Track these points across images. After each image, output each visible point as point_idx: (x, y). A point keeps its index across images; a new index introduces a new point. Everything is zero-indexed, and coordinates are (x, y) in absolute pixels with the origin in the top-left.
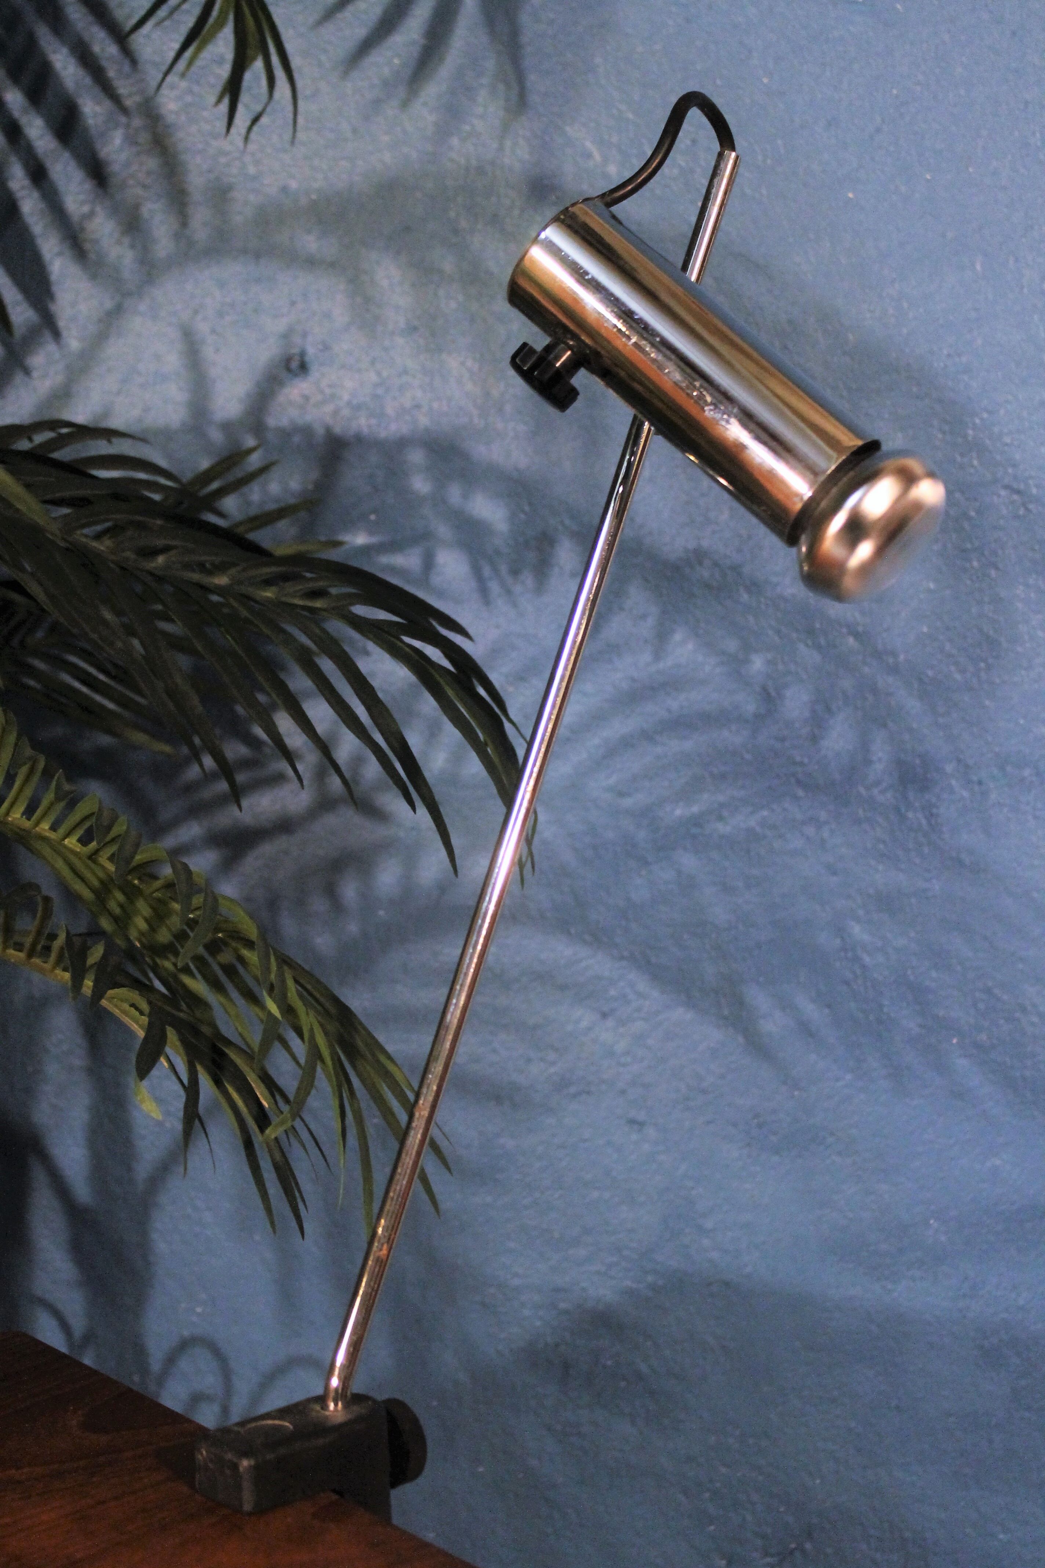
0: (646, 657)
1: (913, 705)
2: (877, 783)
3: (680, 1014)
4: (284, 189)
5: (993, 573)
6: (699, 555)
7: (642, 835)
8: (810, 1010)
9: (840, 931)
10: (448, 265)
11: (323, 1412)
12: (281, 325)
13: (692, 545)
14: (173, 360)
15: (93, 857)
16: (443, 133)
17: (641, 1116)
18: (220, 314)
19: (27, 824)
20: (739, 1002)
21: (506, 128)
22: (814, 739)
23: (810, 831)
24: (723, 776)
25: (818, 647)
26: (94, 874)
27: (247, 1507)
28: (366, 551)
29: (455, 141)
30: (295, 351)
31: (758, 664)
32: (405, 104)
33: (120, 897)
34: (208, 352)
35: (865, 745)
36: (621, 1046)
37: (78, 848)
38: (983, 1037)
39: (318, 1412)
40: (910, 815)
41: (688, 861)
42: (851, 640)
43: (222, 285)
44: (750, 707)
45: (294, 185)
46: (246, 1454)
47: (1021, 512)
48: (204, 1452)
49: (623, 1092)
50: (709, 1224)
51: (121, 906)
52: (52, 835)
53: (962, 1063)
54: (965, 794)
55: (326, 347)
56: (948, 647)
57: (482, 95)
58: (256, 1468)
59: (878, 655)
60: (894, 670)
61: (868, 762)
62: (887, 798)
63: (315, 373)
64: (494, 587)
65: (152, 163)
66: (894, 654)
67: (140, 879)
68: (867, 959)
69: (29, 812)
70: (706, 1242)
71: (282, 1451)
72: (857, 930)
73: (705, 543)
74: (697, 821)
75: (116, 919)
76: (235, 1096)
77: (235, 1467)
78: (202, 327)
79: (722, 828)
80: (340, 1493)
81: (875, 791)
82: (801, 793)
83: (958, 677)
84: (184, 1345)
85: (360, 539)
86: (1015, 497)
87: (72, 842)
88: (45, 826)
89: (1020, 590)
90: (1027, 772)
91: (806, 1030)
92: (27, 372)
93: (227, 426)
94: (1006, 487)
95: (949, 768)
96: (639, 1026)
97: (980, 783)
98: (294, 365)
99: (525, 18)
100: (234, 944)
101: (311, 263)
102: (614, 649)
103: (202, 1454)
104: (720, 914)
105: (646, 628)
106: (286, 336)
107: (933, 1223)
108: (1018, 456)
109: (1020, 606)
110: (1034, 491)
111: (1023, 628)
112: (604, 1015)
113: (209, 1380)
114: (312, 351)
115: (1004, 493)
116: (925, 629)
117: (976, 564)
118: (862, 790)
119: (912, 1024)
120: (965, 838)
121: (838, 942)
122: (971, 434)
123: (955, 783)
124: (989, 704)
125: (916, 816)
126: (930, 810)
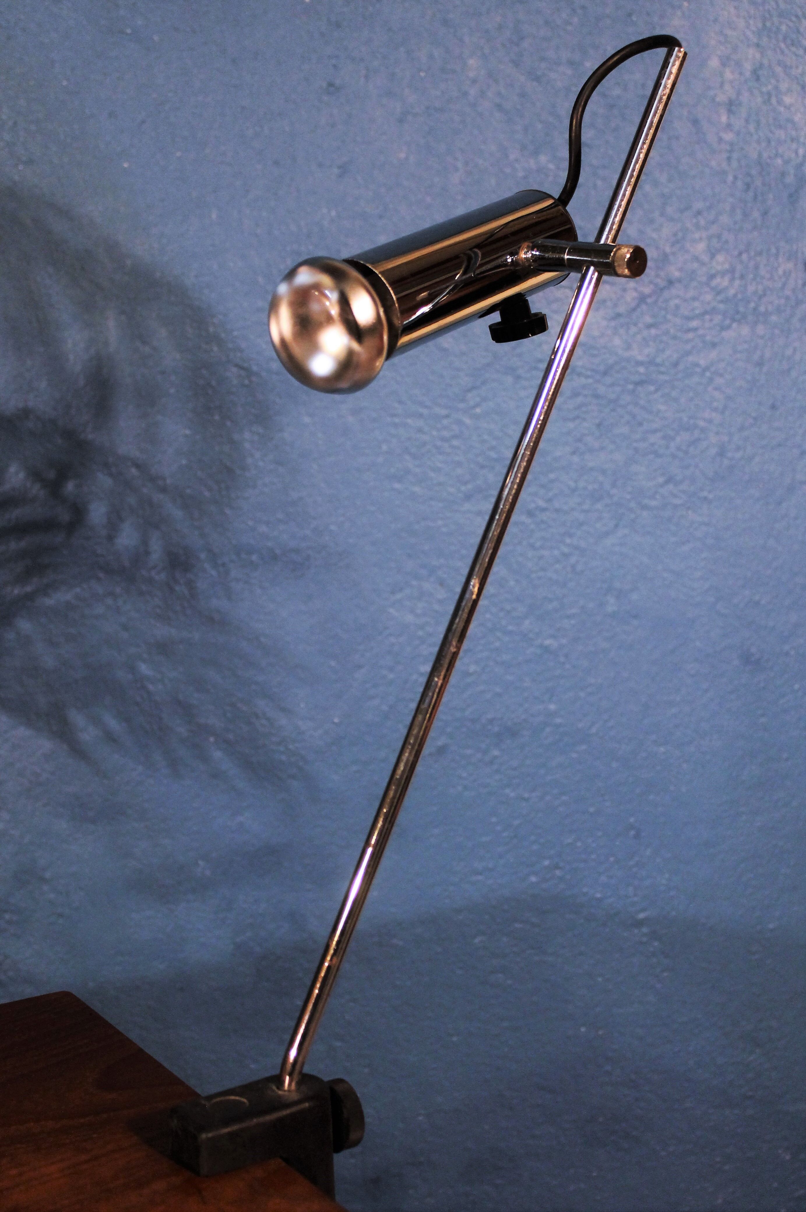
1: (178, 514)
2: (154, 568)
3: (22, 732)
5: (229, 423)
6: (26, 413)
8: (113, 724)
9: (132, 669)
13: (21, 405)
22: (110, 538)
23: (109, 601)
25: (111, 475)
35: (145, 542)
38: (231, 736)
40: (177, 588)
42: (134, 471)
47: (246, 382)
50: (48, 875)
53: (218, 754)
54: (214, 573)
56: (199, 473)
59: (153, 479)
60: (164, 490)
61: (147, 553)
66: (164, 479)
68: (151, 687)
70: (45, 888)
72: (144, 669)
73: (31, 404)
81: (153, 573)
82: (101, 575)
83: (207, 494)
86: (243, 373)
89: (247, 435)
90: (254, 558)
91: (110, 738)
94: (236, 365)
95: (203, 556)
104: (49, 662)
107: (201, 863)
108: (243, 345)
109: (247, 445)
110: (255, 368)
111: (249, 461)
115: (234, 370)
116: (184, 462)
117: (217, 418)
118: (144, 572)
119: (182, 730)
120: (214, 603)
121: (130, 676)
122: (211, 329)
123: (207, 566)
124: (228, 511)
125: (181, 589)
126: (190, 585)
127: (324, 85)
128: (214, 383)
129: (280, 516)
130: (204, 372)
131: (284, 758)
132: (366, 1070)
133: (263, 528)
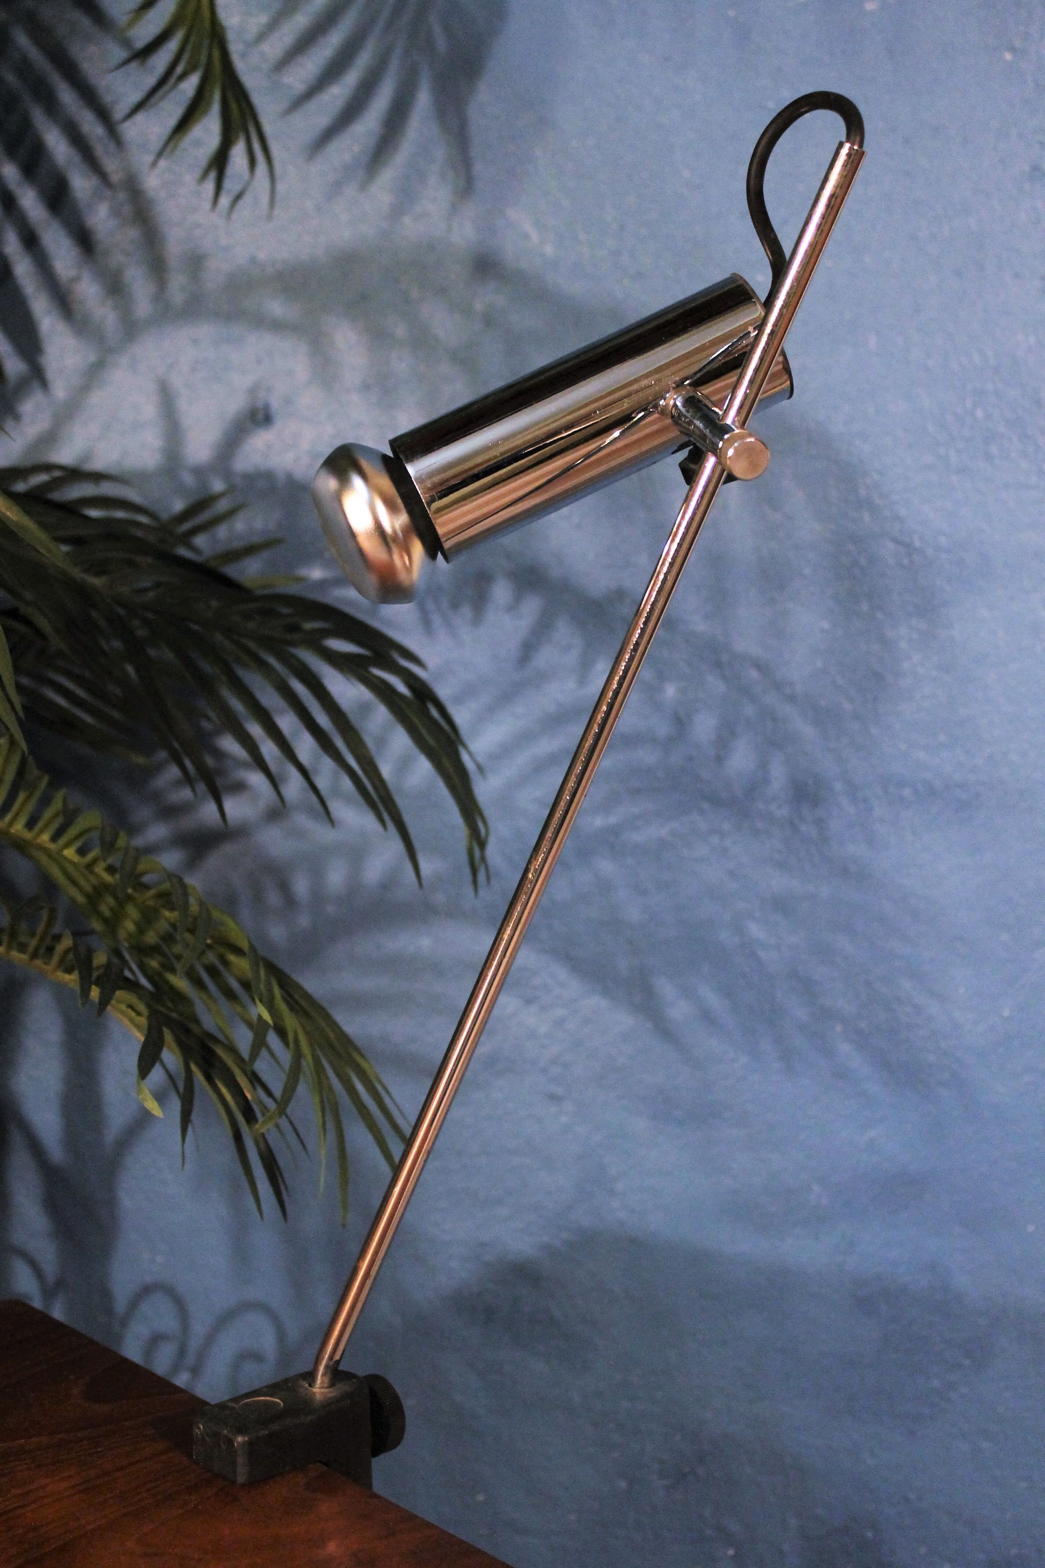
0: (571, 684)
1: (808, 731)
2: (774, 799)
3: (595, 1002)
4: (253, 260)
5: (879, 615)
8: (712, 999)
9: (740, 930)
10: (401, 330)
11: (310, 1388)
12: (248, 380)
14: (150, 410)
15: (90, 866)
16: (397, 212)
17: (559, 1091)
18: (194, 370)
19: (28, 835)
20: (648, 991)
21: (454, 209)
22: (719, 760)
23: (715, 840)
24: (638, 791)
25: (724, 677)
26: (88, 880)
27: (240, 1480)
28: (322, 584)
29: (407, 220)
30: (260, 404)
31: (670, 691)
32: (363, 187)
33: (110, 901)
34: (183, 404)
35: (763, 765)
36: (543, 1029)
37: (76, 858)
38: (863, 1025)
39: (306, 1389)
40: (803, 828)
41: (606, 866)
42: (754, 674)
43: (195, 342)
44: (663, 729)
45: (262, 256)
46: (240, 1431)
47: (906, 562)
48: (201, 1427)
49: (544, 1071)
50: (619, 1186)
51: (111, 909)
52: (52, 846)
53: (844, 1048)
54: (851, 810)
55: (288, 401)
56: (839, 679)
57: (433, 180)
58: (250, 1443)
59: (778, 686)
60: (792, 699)
61: (766, 781)
62: (783, 812)
63: (278, 425)
64: (436, 620)
65: (133, 233)
66: (793, 685)
67: (134, 888)
68: (762, 954)
69: (31, 824)
70: (616, 1203)
71: (275, 1427)
72: (755, 930)
74: (615, 831)
75: (106, 921)
76: (224, 1090)
77: (230, 1442)
78: (177, 381)
79: (637, 837)
80: (326, 1464)
81: (773, 807)
82: (706, 805)
83: (847, 706)
84: (147, 1290)
85: (316, 573)
86: (902, 549)
87: (70, 853)
88: (45, 837)
89: (903, 630)
90: (907, 792)
91: (707, 1017)
92: (17, 417)
93: (199, 471)
94: (895, 540)
95: (838, 786)
96: (559, 1012)
97: (865, 800)
98: (260, 416)
99: (472, 113)
100: (221, 950)
101: (278, 326)
102: (542, 677)
103: (199, 1428)
104: (633, 913)
105: (572, 658)
106: (253, 390)
107: (816, 1188)
108: (903, 512)
109: (903, 645)
110: (917, 544)
111: (906, 665)
112: (529, 1002)
113: (168, 1322)
114: (275, 405)
115: (890, 545)
116: (819, 664)
117: (865, 607)
118: (761, 806)
119: (801, 1013)
120: (851, 849)
121: (737, 940)
122: (863, 492)
123: (844, 801)
124: (874, 731)
125: (808, 829)
126: (820, 823)
127: (1027, 169)
128: (863, 561)
129: (942, 738)
130: (851, 547)
131: (932, 1058)
132: (1024, 1485)
133: (921, 755)
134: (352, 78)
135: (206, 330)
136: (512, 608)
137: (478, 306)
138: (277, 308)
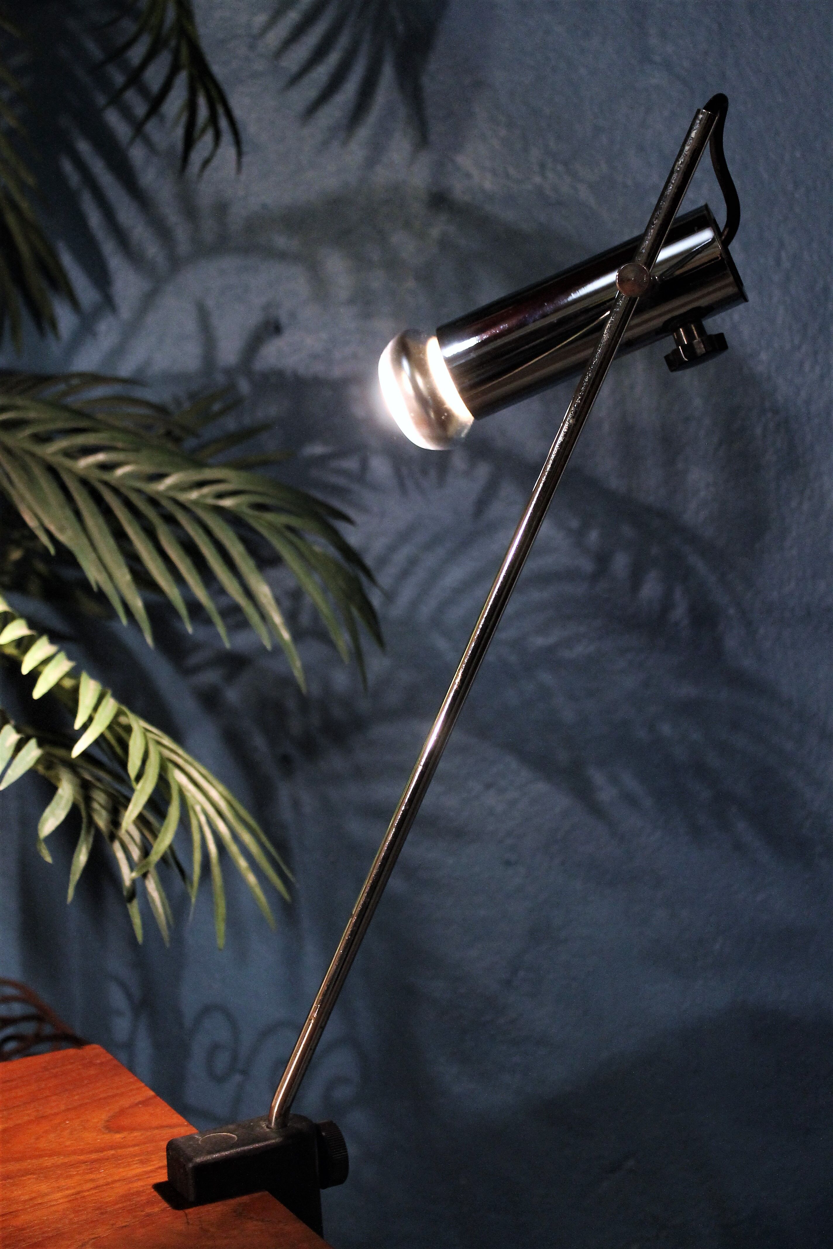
1: (702, 567)
3: (541, 787)
4: (264, 206)
7: (513, 659)
8: (632, 784)
9: (654, 729)
10: (376, 255)
12: (263, 300)
14: (191, 325)
16: (371, 162)
17: (513, 858)
18: (222, 294)
20: (582, 778)
21: (413, 158)
22: (634, 591)
23: (632, 656)
24: (569, 617)
25: (634, 525)
29: (379, 169)
30: (272, 318)
31: (593, 536)
32: (345, 143)
34: (215, 320)
35: (668, 595)
36: (501, 808)
38: (755, 805)
41: (546, 677)
42: (658, 522)
43: (222, 272)
44: (588, 567)
45: (271, 202)
49: (501, 841)
50: (562, 935)
53: (740, 824)
55: (293, 315)
57: (397, 136)
59: (680, 531)
60: (691, 542)
61: (672, 608)
62: (687, 633)
63: (286, 334)
64: (409, 483)
65: (174, 188)
68: (670, 748)
72: (666, 729)
74: (550, 650)
78: (210, 303)
79: (570, 654)
81: (678, 629)
82: (622, 630)
85: (317, 450)
91: (629, 798)
92: (94, 335)
93: (229, 372)
95: (732, 611)
96: (512, 794)
98: (273, 328)
99: (425, 80)
101: (282, 256)
102: (494, 527)
104: (568, 715)
106: (266, 307)
112: (488, 786)
113: (223, 1035)
114: (284, 319)
119: (705, 795)
134: (334, 58)
135: (229, 262)
136: (467, 474)
137: (435, 232)
138: (281, 241)
